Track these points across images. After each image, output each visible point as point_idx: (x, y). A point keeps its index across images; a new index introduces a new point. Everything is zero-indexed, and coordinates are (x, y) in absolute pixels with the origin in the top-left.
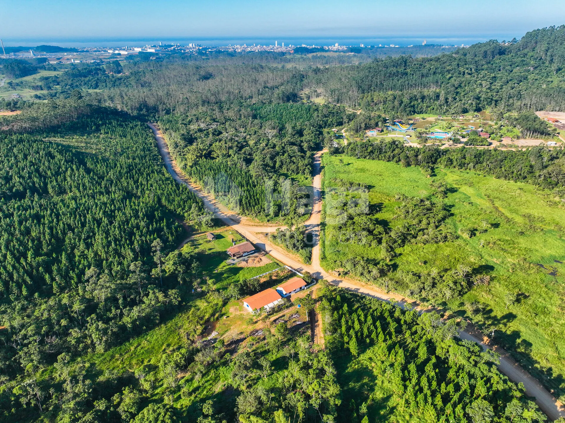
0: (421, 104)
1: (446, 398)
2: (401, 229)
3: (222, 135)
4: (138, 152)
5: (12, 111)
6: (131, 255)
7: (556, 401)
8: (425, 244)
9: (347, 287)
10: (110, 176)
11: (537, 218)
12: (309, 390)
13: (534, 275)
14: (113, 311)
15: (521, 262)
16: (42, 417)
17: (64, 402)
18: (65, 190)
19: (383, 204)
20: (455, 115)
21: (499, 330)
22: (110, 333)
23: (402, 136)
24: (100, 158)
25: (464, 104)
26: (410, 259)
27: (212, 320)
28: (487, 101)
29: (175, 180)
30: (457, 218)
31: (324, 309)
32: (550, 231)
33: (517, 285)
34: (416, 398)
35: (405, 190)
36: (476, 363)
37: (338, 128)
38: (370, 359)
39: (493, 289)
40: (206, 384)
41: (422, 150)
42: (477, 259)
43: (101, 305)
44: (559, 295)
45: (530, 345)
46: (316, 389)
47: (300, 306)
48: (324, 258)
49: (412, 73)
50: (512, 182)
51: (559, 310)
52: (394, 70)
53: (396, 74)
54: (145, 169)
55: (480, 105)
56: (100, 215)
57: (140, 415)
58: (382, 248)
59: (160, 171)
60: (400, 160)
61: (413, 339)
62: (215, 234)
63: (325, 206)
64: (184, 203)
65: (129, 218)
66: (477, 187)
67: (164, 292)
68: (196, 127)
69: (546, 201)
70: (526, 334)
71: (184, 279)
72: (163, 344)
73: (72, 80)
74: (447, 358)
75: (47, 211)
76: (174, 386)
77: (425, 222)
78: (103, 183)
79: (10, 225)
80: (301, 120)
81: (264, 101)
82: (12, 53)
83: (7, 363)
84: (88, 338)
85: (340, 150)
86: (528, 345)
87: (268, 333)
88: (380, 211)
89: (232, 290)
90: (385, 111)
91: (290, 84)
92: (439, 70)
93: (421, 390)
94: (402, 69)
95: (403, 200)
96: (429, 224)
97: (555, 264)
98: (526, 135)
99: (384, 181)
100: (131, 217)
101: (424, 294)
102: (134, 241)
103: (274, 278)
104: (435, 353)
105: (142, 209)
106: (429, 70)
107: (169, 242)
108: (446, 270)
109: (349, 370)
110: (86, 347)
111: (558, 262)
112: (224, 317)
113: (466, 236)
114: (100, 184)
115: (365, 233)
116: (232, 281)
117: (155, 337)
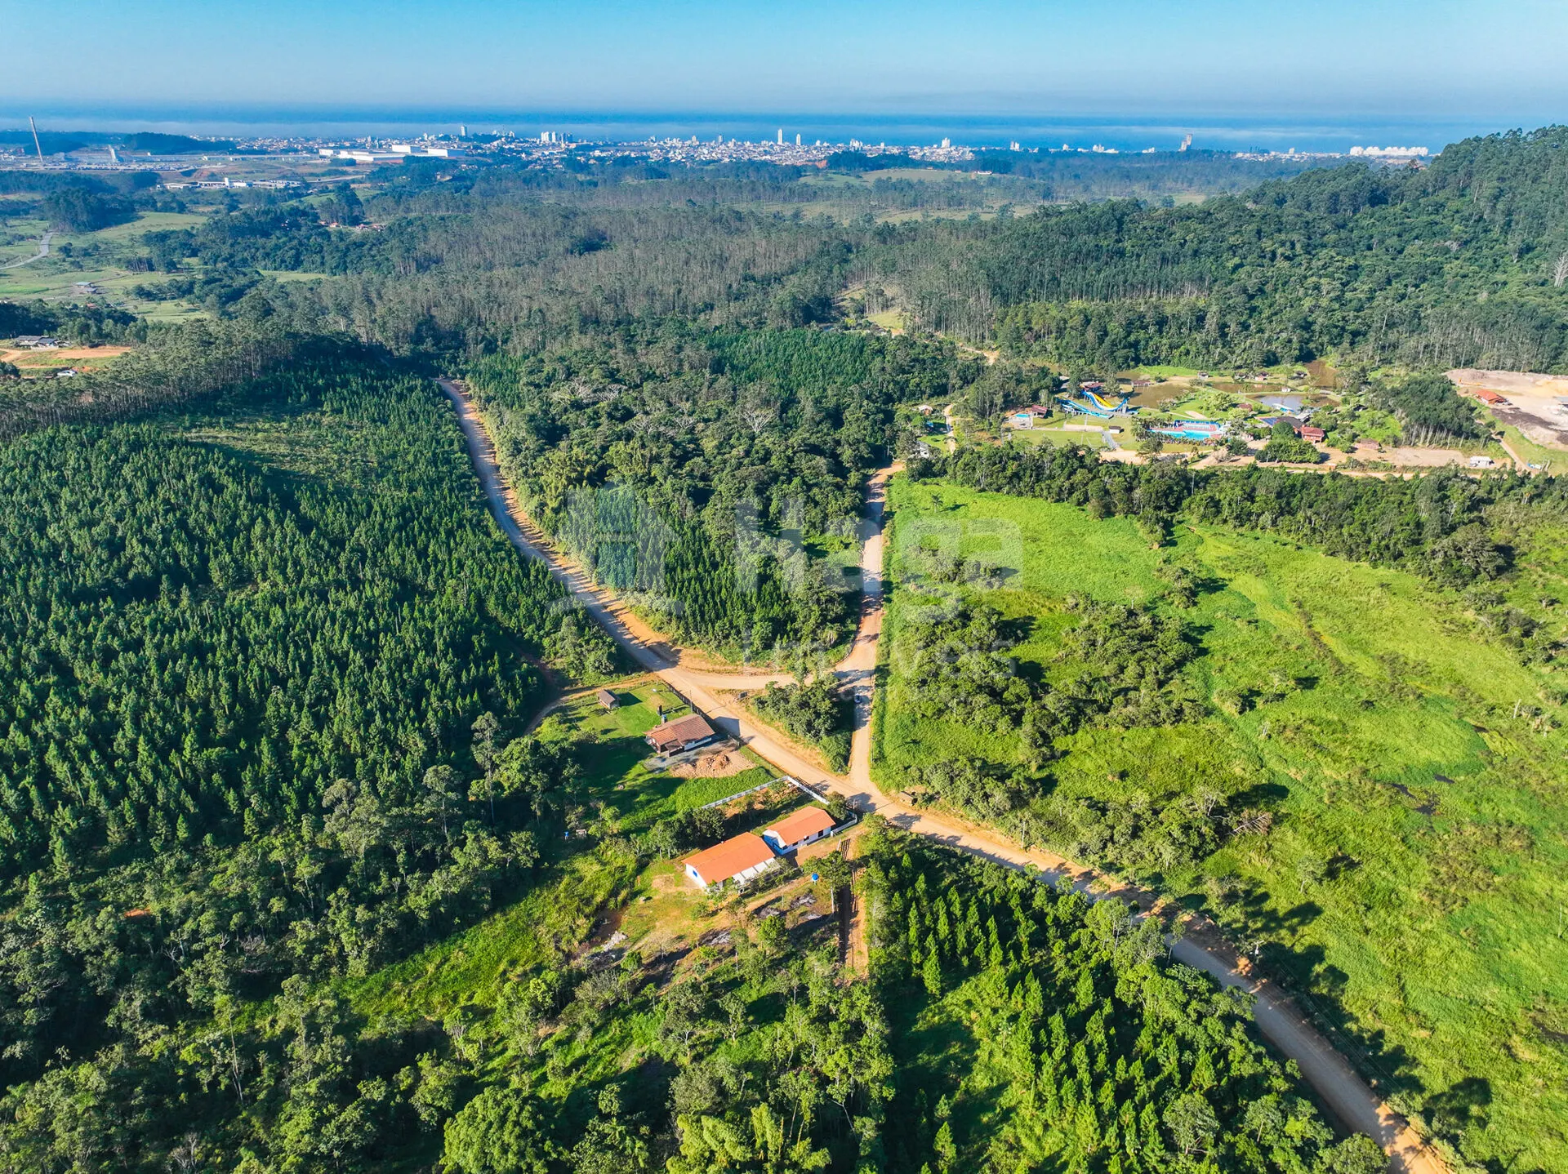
0: (1156, 338)
1: (1124, 1092)
2: (1073, 690)
3: (633, 422)
4: (422, 466)
5: (94, 346)
6: (421, 745)
7: (1379, 1105)
8: (1128, 728)
9: (930, 832)
10: (358, 540)
11: (1411, 664)
12: (829, 1068)
13: (1382, 813)
14: (384, 880)
15: (1355, 781)
16: (244, 1114)
17: (293, 1083)
18: (251, 574)
19: (1034, 619)
20: (1243, 371)
21: (1277, 944)
22: (381, 932)
23: (1099, 429)
24: (331, 488)
25: (1269, 341)
26: (1089, 765)
27: (611, 905)
28: (1329, 333)
29: (518, 549)
30: (1214, 661)
31: (870, 886)
32: (1438, 701)
33: (1335, 835)
34: (1058, 1089)
35: (1094, 582)
36: (1201, 1016)
37: (935, 401)
38: (969, 1003)
39: (1278, 845)
40: (603, 1051)
41: (1144, 476)
42: (1251, 768)
43: (356, 867)
44: (1430, 863)
45: (1344, 978)
46: (843, 1065)
47: (817, 877)
48: (880, 758)
49: (1137, 250)
50: (1365, 565)
51: (1425, 898)
52: (1091, 240)
53: (1095, 253)
54: (441, 517)
55: (1312, 345)
56: (344, 643)
57: (467, 1110)
58: (1022, 736)
59: (479, 522)
60: (1087, 500)
61: (1068, 961)
62: (616, 692)
63: (889, 623)
64: (542, 613)
65: (412, 652)
66: (1276, 578)
67: (500, 838)
68: (567, 397)
69: (1441, 619)
70: (1337, 954)
71: (545, 807)
72: (500, 959)
73: (232, 245)
74: (1140, 1005)
75: (219, 633)
76: (531, 1053)
77: (1132, 670)
78: (343, 558)
79: (138, 670)
80: (840, 380)
81: (744, 321)
82: (62, 155)
83: (158, 994)
84: (332, 942)
85: (936, 469)
86: (1338, 976)
87: (740, 940)
88: (1025, 638)
89: (659, 835)
90: (1060, 355)
91: (811, 271)
92: (1208, 246)
93: (1072, 1072)
94: (1111, 241)
95: (1086, 609)
96: (1142, 676)
97: (1435, 786)
98: (1418, 436)
99: (1043, 557)
100: (417, 650)
101: (1111, 854)
102: (426, 711)
103: (758, 806)
104: (1112, 993)
105: (441, 629)
106: (1182, 245)
107: (507, 712)
108: (1171, 795)
109: (920, 1026)
110: (326, 963)
111: (1445, 779)
112: (641, 900)
113: (1230, 708)
114: (335, 561)
115: (981, 699)
116: (659, 811)
117: (481, 943)
